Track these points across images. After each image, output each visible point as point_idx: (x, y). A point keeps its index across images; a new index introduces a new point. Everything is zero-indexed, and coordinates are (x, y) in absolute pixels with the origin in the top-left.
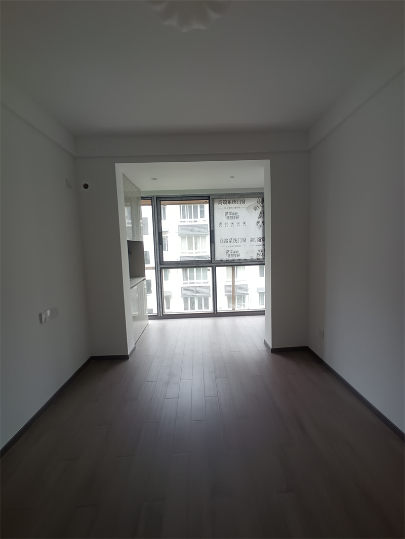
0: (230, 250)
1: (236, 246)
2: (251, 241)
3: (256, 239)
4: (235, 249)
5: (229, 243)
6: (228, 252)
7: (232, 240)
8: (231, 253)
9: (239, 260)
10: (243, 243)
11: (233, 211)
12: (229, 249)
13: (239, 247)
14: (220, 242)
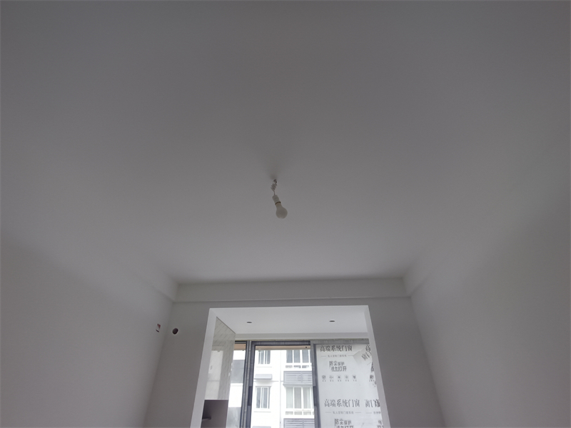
0: (339, 419)
1: (347, 413)
2: (367, 405)
3: (373, 403)
4: (346, 417)
5: (337, 407)
6: (336, 421)
7: (341, 402)
8: (341, 423)
10: (355, 409)
11: (339, 360)
13: (352, 414)
14: (325, 405)
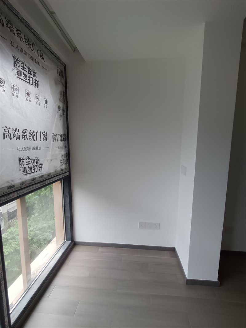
0: (25, 157)
1: (34, 148)
2: (54, 139)
3: (59, 137)
4: (33, 154)
5: (22, 140)
6: (21, 161)
7: (27, 133)
8: (28, 163)
9: (42, 176)
12: (24, 154)
13: (39, 150)
14: (5, 137)
